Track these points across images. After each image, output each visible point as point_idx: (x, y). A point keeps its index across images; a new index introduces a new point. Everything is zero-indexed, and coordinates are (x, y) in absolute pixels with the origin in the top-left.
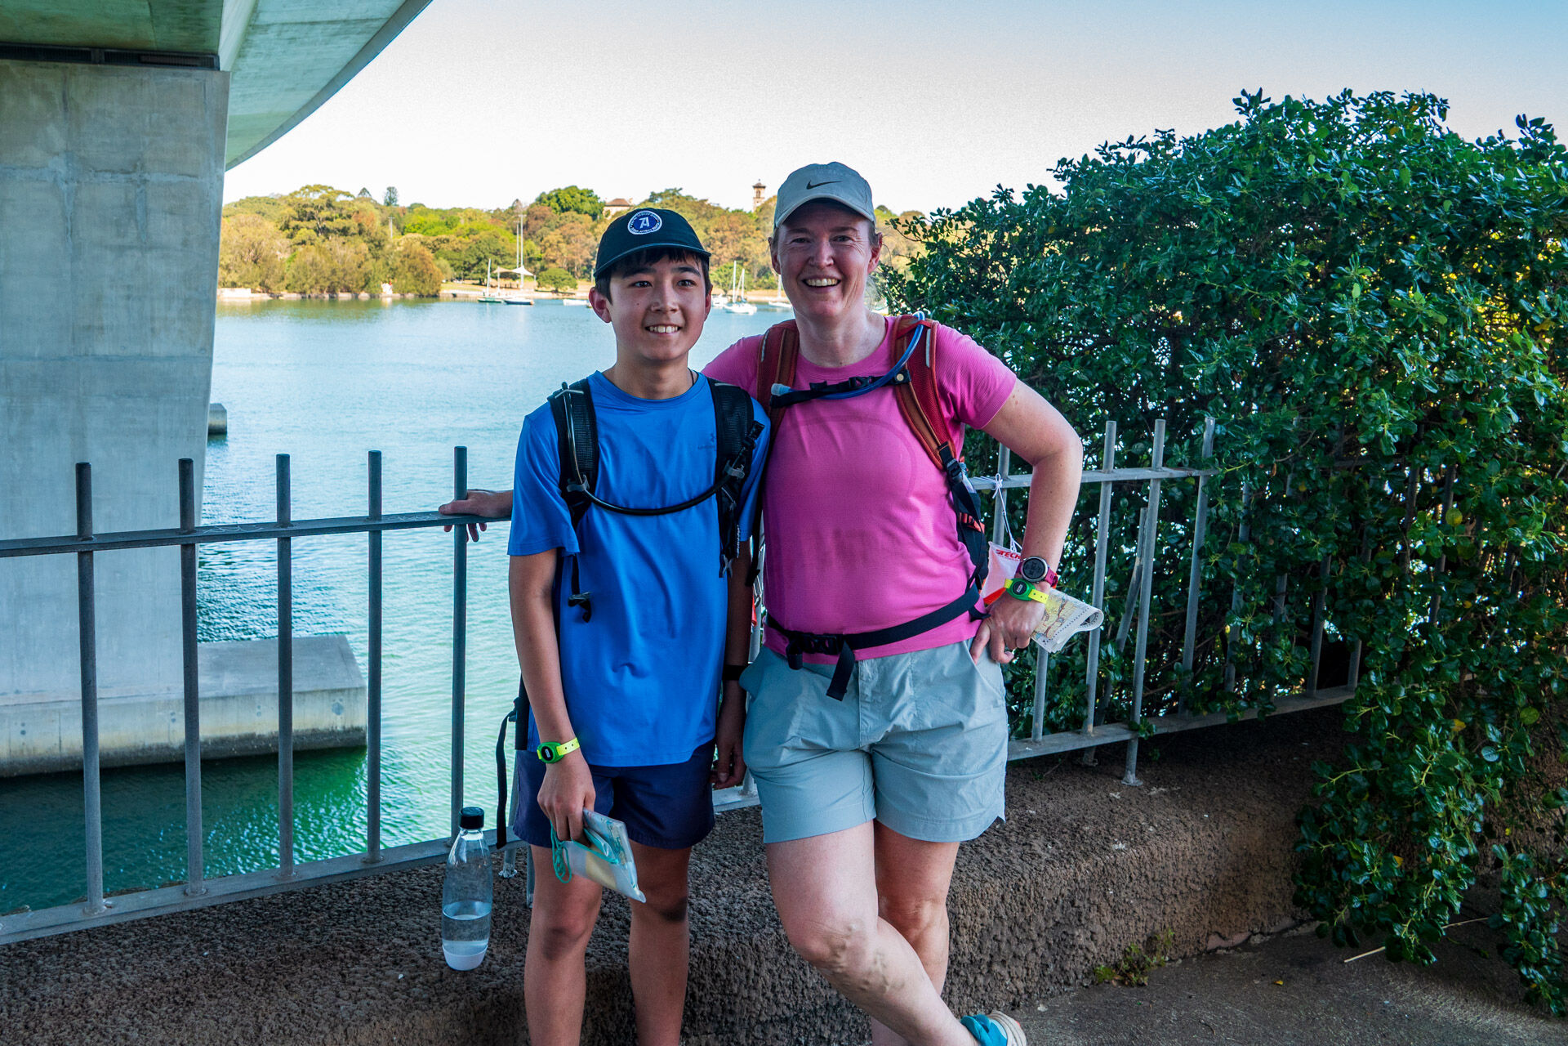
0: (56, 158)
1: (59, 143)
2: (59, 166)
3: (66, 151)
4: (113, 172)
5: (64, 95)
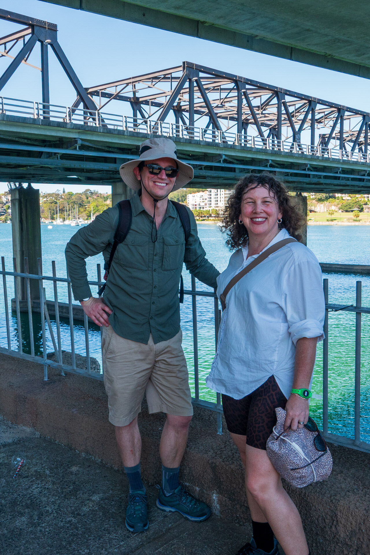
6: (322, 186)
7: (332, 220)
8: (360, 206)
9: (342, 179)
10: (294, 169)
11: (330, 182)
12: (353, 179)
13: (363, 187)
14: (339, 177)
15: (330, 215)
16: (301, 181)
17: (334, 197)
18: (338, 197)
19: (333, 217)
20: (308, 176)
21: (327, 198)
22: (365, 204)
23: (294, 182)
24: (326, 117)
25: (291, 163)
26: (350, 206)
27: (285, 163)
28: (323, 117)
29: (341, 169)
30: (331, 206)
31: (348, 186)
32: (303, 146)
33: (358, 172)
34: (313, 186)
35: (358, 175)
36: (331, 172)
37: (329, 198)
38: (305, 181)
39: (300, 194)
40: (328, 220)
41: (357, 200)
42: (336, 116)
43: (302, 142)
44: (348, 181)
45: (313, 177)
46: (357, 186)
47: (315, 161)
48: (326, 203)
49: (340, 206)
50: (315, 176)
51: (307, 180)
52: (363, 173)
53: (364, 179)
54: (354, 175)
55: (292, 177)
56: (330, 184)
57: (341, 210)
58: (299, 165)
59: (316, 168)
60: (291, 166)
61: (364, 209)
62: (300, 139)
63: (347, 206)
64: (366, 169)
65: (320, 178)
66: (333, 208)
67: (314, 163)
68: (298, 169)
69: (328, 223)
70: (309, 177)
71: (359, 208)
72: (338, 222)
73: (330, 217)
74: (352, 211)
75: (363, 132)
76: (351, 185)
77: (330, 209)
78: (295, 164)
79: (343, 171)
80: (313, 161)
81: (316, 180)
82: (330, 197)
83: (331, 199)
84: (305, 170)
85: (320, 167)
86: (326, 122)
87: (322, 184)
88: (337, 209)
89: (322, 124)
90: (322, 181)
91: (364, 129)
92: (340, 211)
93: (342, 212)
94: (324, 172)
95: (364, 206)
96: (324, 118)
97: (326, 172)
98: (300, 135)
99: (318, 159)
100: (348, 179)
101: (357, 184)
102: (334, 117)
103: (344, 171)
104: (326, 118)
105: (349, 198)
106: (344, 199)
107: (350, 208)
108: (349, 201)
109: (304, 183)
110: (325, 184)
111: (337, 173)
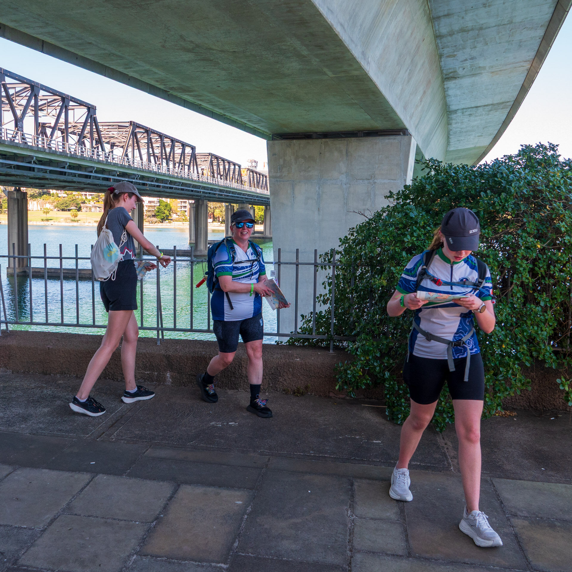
0: (342, 175)
1: (344, 169)
2: (343, 178)
3: (346, 172)
4: (363, 180)
5: (347, 151)
6: (46, 182)
7: (47, 220)
8: (78, 204)
9: (68, 175)
10: (18, 161)
11: (56, 178)
12: (80, 176)
13: (89, 184)
14: (65, 172)
15: (45, 215)
16: (25, 174)
17: (49, 194)
18: (53, 194)
19: (49, 216)
20: (32, 169)
21: (40, 195)
22: (82, 203)
23: (17, 175)
24: (49, 104)
25: (15, 154)
26: (67, 205)
27: (8, 154)
28: (45, 104)
29: (68, 164)
30: (45, 204)
31: (74, 182)
32: (26, 136)
33: (86, 168)
34: (37, 181)
35: (86, 171)
36: (57, 167)
37: (43, 195)
38: (29, 175)
39: (19, 189)
40: (43, 220)
41: (74, 197)
42: (61, 105)
43: (25, 131)
44: (75, 178)
45: (38, 171)
46: (83, 183)
47: (41, 154)
48: (40, 200)
49: (55, 204)
50: (40, 170)
51: (31, 174)
52: (90, 169)
53: (90, 176)
54: (81, 171)
55: (16, 170)
56: (56, 180)
57: (57, 208)
58: (23, 157)
59: (41, 162)
60: (14, 157)
61: (82, 208)
62: (22, 128)
63: (63, 204)
64: (93, 165)
65: (46, 172)
66: (48, 206)
67: (41, 156)
68: (22, 162)
69: (42, 223)
70: (34, 171)
71: (76, 207)
72: (55, 222)
73: (44, 216)
74: (69, 210)
75: (89, 124)
76: (78, 182)
77: (44, 207)
78: (18, 155)
79: (69, 166)
80: (40, 153)
81: (41, 175)
82: (44, 193)
83: (45, 195)
84: (30, 162)
85: (46, 160)
86: (49, 111)
87: (47, 179)
88: (52, 208)
89: (45, 112)
90: (48, 176)
91: (89, 121)
92: (55, 210)
93: (58, 211)
94: (50, 166)
95: (82, 205)
96: (47, 105)
97: (52, 166)
98: (23, 123)
99: (45, 152)
100: (74, 175)
101: (83, 181)
102: (58, 106)
103: (71, 167)
104: (49, 106)
105: (66, 195)
106: (59, 196)
107: (67, 207)
108: (66, 199)
109: (27, 177)
110: (50, 179)
111: (64, 168)
